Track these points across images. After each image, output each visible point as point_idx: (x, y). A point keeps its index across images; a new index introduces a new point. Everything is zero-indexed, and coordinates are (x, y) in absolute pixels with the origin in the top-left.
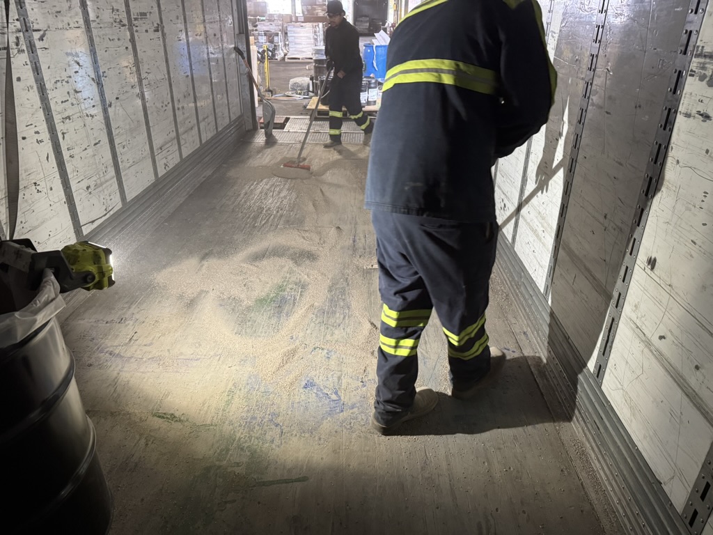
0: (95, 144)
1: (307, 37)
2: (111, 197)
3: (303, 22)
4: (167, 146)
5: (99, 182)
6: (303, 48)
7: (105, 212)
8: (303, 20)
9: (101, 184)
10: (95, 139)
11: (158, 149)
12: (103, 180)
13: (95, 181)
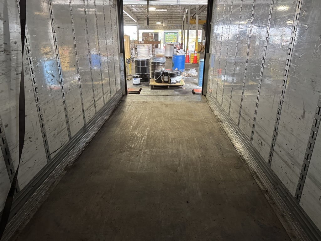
0: (59, 113)
1: (145, 50)
2: (64, 137)
3: (143, 44)
4: (90, 108)
5: (59, 131)
6: (143, 55)
7: (61, 145)
8: (143, 43)
9: (60, 132)
10: (59, 110)
11: (86, 110)
12: (61, 129)
13: (58, 131)
